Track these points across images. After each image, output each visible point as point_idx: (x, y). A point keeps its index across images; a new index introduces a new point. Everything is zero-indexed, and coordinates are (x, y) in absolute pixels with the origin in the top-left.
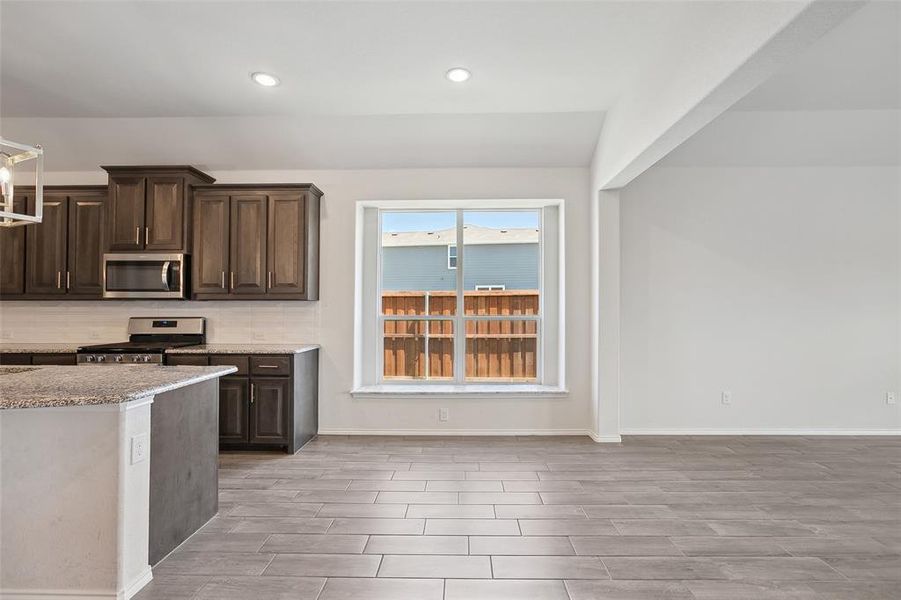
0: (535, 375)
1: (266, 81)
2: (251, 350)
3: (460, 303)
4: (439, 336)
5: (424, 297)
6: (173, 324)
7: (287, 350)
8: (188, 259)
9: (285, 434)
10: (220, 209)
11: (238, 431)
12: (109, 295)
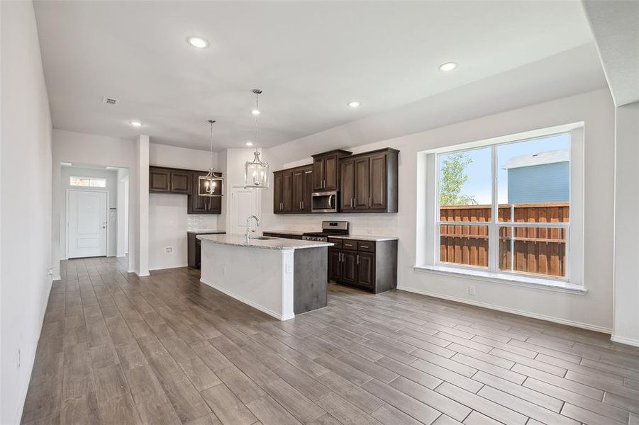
0: (562, 273)
1: (354, 105)
2: (358, 239)
3: (495, 213)
4: (524, 239)
5: (510, 209)
6: (336, 224)
7: (373, 239)
8: (339, 193)
9: (371, 283)
10: (350, 168)
11: (353, 277)
12: (313, 211)
